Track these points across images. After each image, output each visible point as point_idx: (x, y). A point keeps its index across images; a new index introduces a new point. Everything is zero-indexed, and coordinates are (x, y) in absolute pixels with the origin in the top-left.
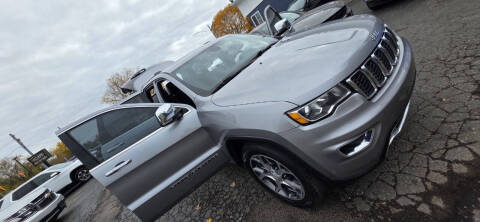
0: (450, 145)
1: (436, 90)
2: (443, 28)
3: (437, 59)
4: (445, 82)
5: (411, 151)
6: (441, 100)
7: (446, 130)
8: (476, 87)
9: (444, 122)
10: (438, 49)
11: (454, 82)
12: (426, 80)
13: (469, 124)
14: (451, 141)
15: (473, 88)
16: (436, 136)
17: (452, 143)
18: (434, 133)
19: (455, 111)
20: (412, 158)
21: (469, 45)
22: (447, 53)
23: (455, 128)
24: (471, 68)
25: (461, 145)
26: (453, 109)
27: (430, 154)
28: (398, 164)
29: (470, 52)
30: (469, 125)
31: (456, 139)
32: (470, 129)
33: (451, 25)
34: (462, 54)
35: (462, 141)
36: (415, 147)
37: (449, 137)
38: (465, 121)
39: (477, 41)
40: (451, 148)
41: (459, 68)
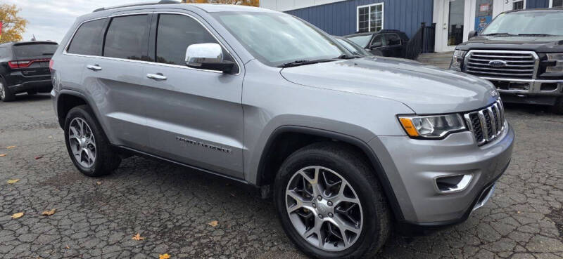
0: (517, 250)
1: (513, 202)
2: (529, 152)
3: (518, 177)
4: (522, 199)
5: (478, 246)
6: (516, 212)
7: (516, 237)
8: (550, 211)
9: (516, 230)
10: (520, 168)
11: (531, 201)
12: (503, 191)
13: (538, 237)
14: (520, 247)
15: (548, 211)
16: (506, 239)
17: (519, 248)
18: (503, 237)
19: (527, 224)
20: (478, 252)
21: (550, 176)
22: (528, 175)
23: (525, 238)
24: (548, 194)
25: (528, 252)
26: (527, 223)
27: (497, 253)
28: (462, 253)
29: (550, 182)
30: (538, 239)
31: (524, 247)
32: (538, 241)
33: (536, 152)
34: (543, 180)
35: (530, 250)
36: (482, 243)
37: (518, 244)
38: (535, 234)
39: (558, 174)
40: (519, 252)
41: (537, 191)
